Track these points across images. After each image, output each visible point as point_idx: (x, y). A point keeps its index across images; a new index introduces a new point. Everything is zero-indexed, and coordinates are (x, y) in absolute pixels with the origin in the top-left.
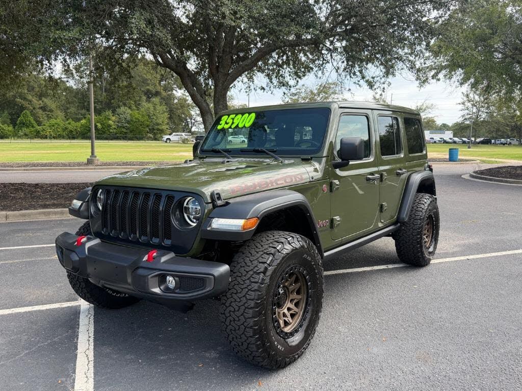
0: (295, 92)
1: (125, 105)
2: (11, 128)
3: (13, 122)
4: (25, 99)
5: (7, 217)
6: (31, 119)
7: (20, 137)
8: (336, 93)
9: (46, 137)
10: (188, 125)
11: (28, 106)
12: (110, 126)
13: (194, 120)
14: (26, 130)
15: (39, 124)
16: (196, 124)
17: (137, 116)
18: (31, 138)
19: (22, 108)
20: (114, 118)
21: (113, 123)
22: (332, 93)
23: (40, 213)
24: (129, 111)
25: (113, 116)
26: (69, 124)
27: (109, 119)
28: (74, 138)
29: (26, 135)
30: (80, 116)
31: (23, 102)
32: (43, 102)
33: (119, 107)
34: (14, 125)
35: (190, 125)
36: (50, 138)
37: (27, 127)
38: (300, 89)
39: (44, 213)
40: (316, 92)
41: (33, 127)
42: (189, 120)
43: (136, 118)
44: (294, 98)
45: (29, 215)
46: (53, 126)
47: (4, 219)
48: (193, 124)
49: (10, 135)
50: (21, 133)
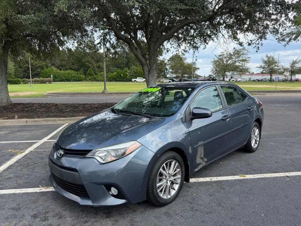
0: (221, 54)
1: (134, 65)
2: (84, 76)
3: (85, 74)
4: (90, 63)
5: (26, 122)
6: (93, 72)
7: (87, 81)
8: (244, 54)
9: (99, 81)
10: (165, 74)
11: (91, 66)
12: (127, 75)
13: (168, 71)
14: (90, 77)
15: (96, 74)
16: (169, 73)
17: (139, 70)
18: (92, 81)
19: (89, 67)
20: (129, 71)
21: (128, 74)
22: (242, 54)
23: (43, 121)
24: (136, 68)
25: (128, 70)
26: (109, 74)
27: (127, 72)
28: (111, 81)
29: (90, 79)
30: (114, 71)
31: (89, 64)
32: (99, 64)
33: (131, 66)
34: (86, 75)
35: (166, 74)
36: (100, 81)
37: (91, 76)
38: (223, 53)
39: (45, 120)
40: (232, 54)
41: (93, 76)
42: (166, 71)
43: (139, 71)
44: (220, 57)
45: (38, 121)
46: (102, 75)
47: (25, 123)
48: (168, 73)
49: (83, 80)
50: (88, 79)
